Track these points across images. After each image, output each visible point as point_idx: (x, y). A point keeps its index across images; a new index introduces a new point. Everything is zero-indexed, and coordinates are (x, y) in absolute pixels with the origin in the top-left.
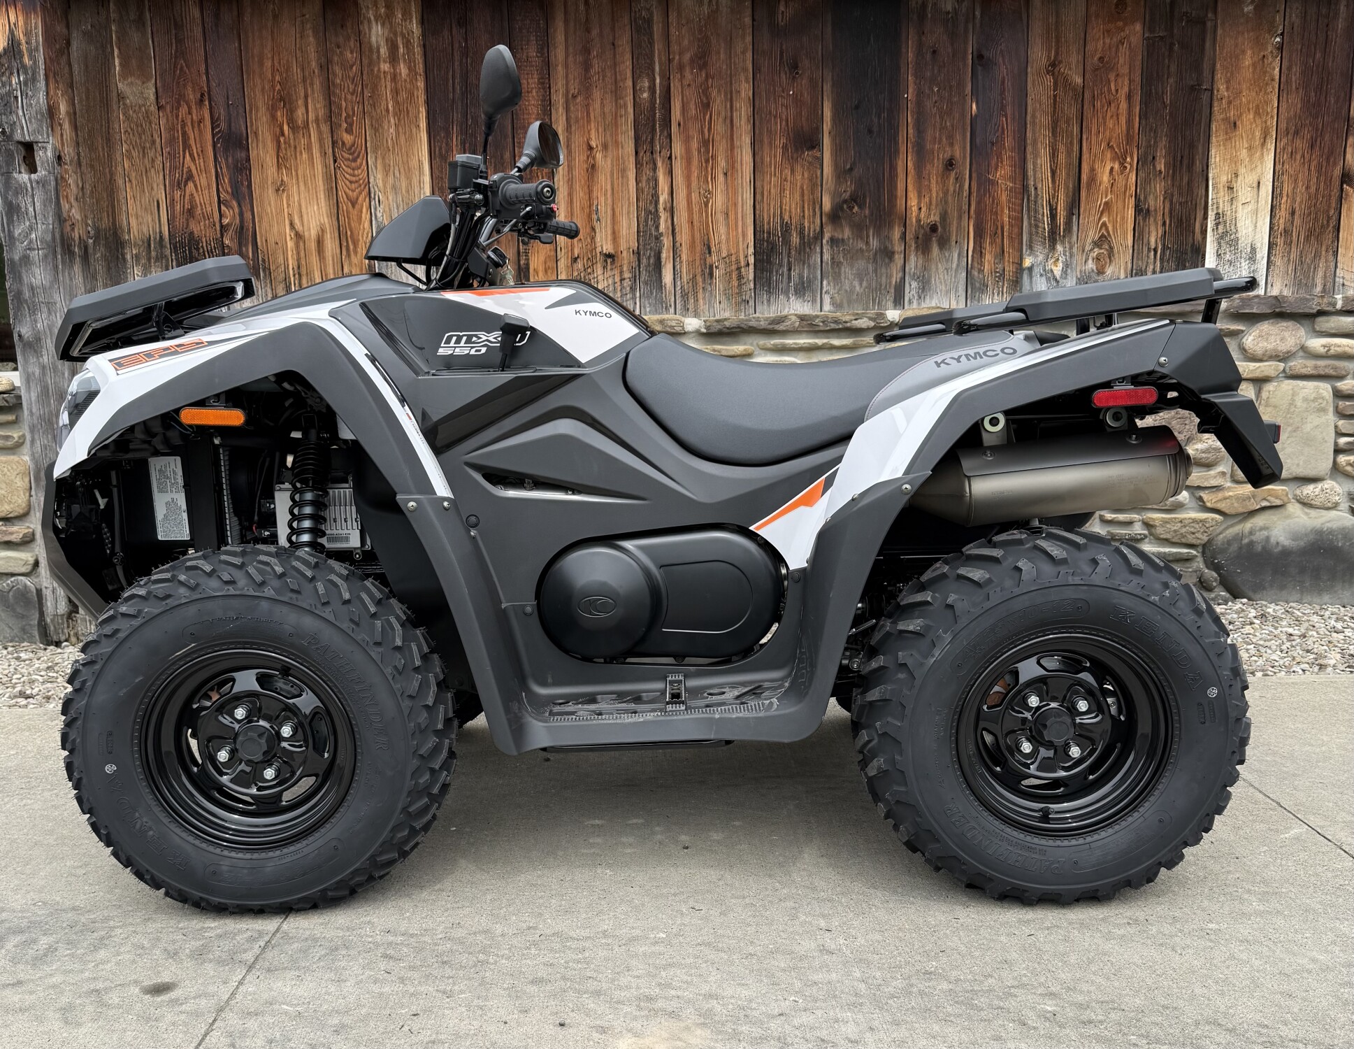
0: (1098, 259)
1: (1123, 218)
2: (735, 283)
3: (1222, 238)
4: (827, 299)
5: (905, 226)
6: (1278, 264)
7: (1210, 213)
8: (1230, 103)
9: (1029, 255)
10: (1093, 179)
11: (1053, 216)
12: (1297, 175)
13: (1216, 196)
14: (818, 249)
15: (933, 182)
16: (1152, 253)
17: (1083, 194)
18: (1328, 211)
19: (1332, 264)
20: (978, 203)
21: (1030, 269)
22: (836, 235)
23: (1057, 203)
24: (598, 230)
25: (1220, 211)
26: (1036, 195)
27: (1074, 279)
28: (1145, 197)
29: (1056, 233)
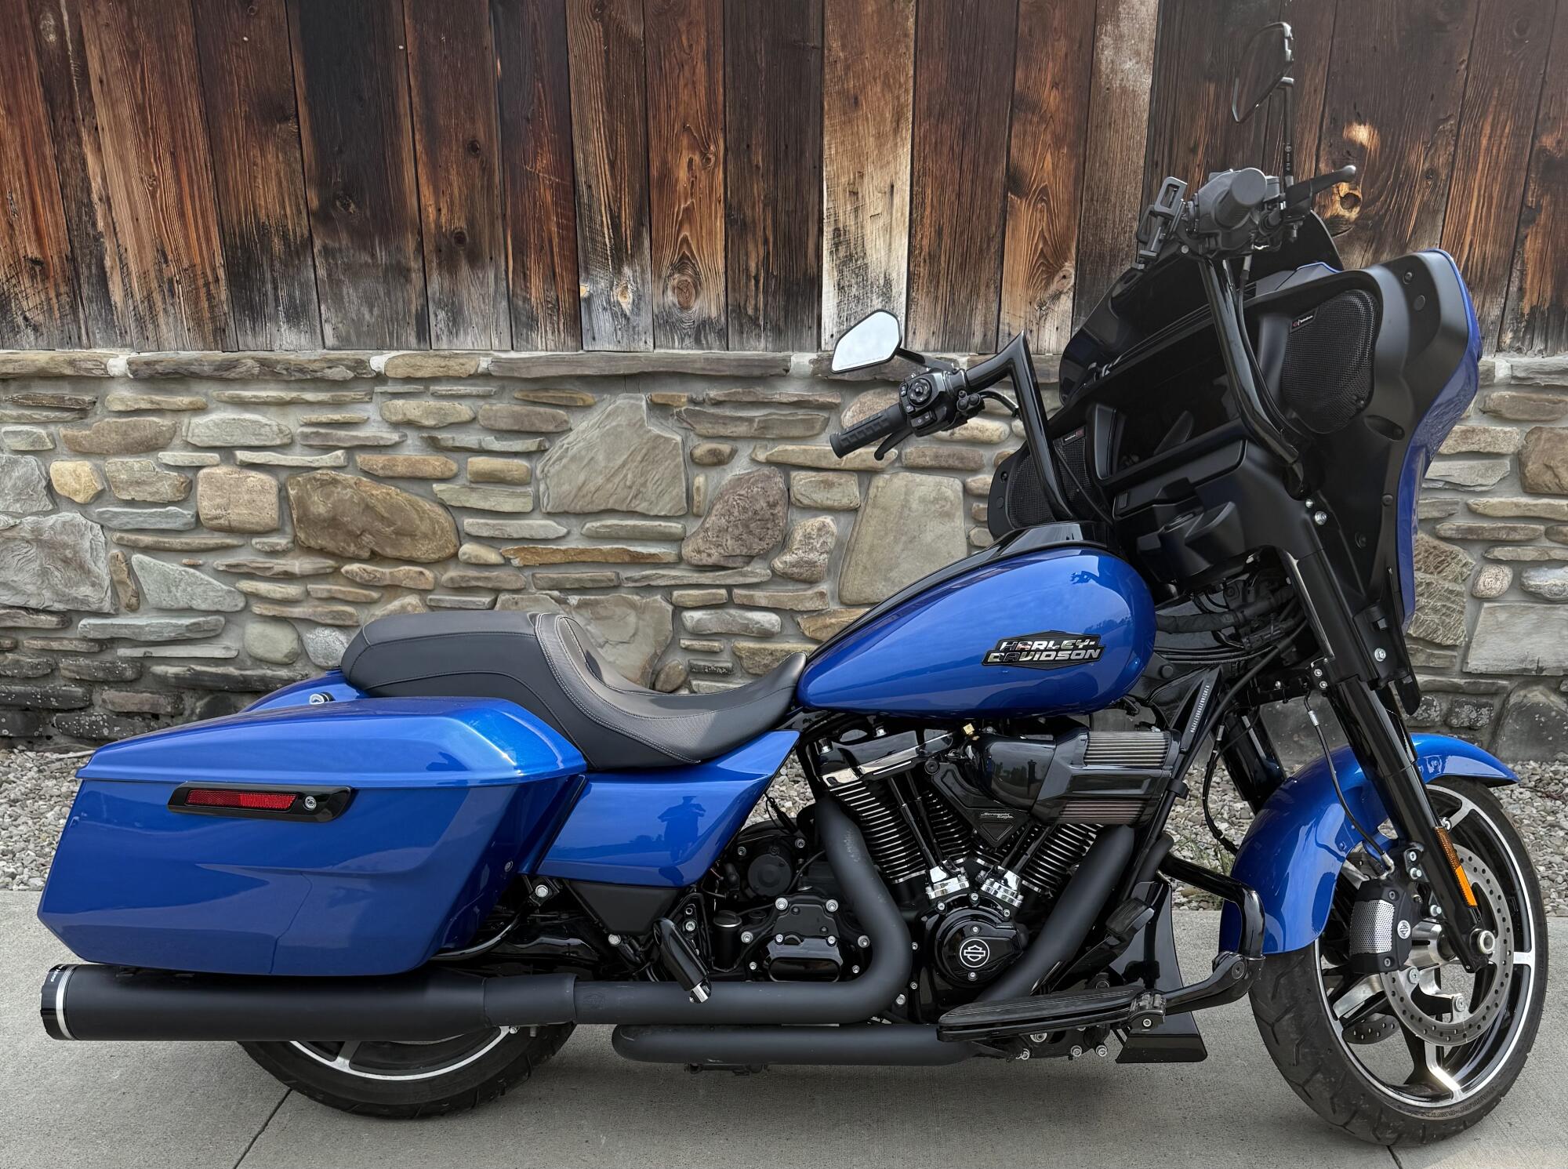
0: (679, 289)
1: (710, 233)
2: (206, 305)
3: (844, 263)
4: (328, 330)
5: (420, 233)
6: (922, 302)
7: (826, 227)
8: (847, 68)
9: (586, 281)
10: (667, 175)
11: (616, 226)
12: (944, 177)
13: (834, 205)
14: (310, 262)
15: (453, 172)
16: (753, 282)
17: (654, 197)
18: (987, 229)
19: (995, 307)
20: (514, 205)
21: (589, 300)
22: (330, 243)
23: (620, 208)
24: (17, 228)
25: (841, 226)
26: (591, 196)
27: (650, 315)
28: (740, 203)
29: (621, 249)
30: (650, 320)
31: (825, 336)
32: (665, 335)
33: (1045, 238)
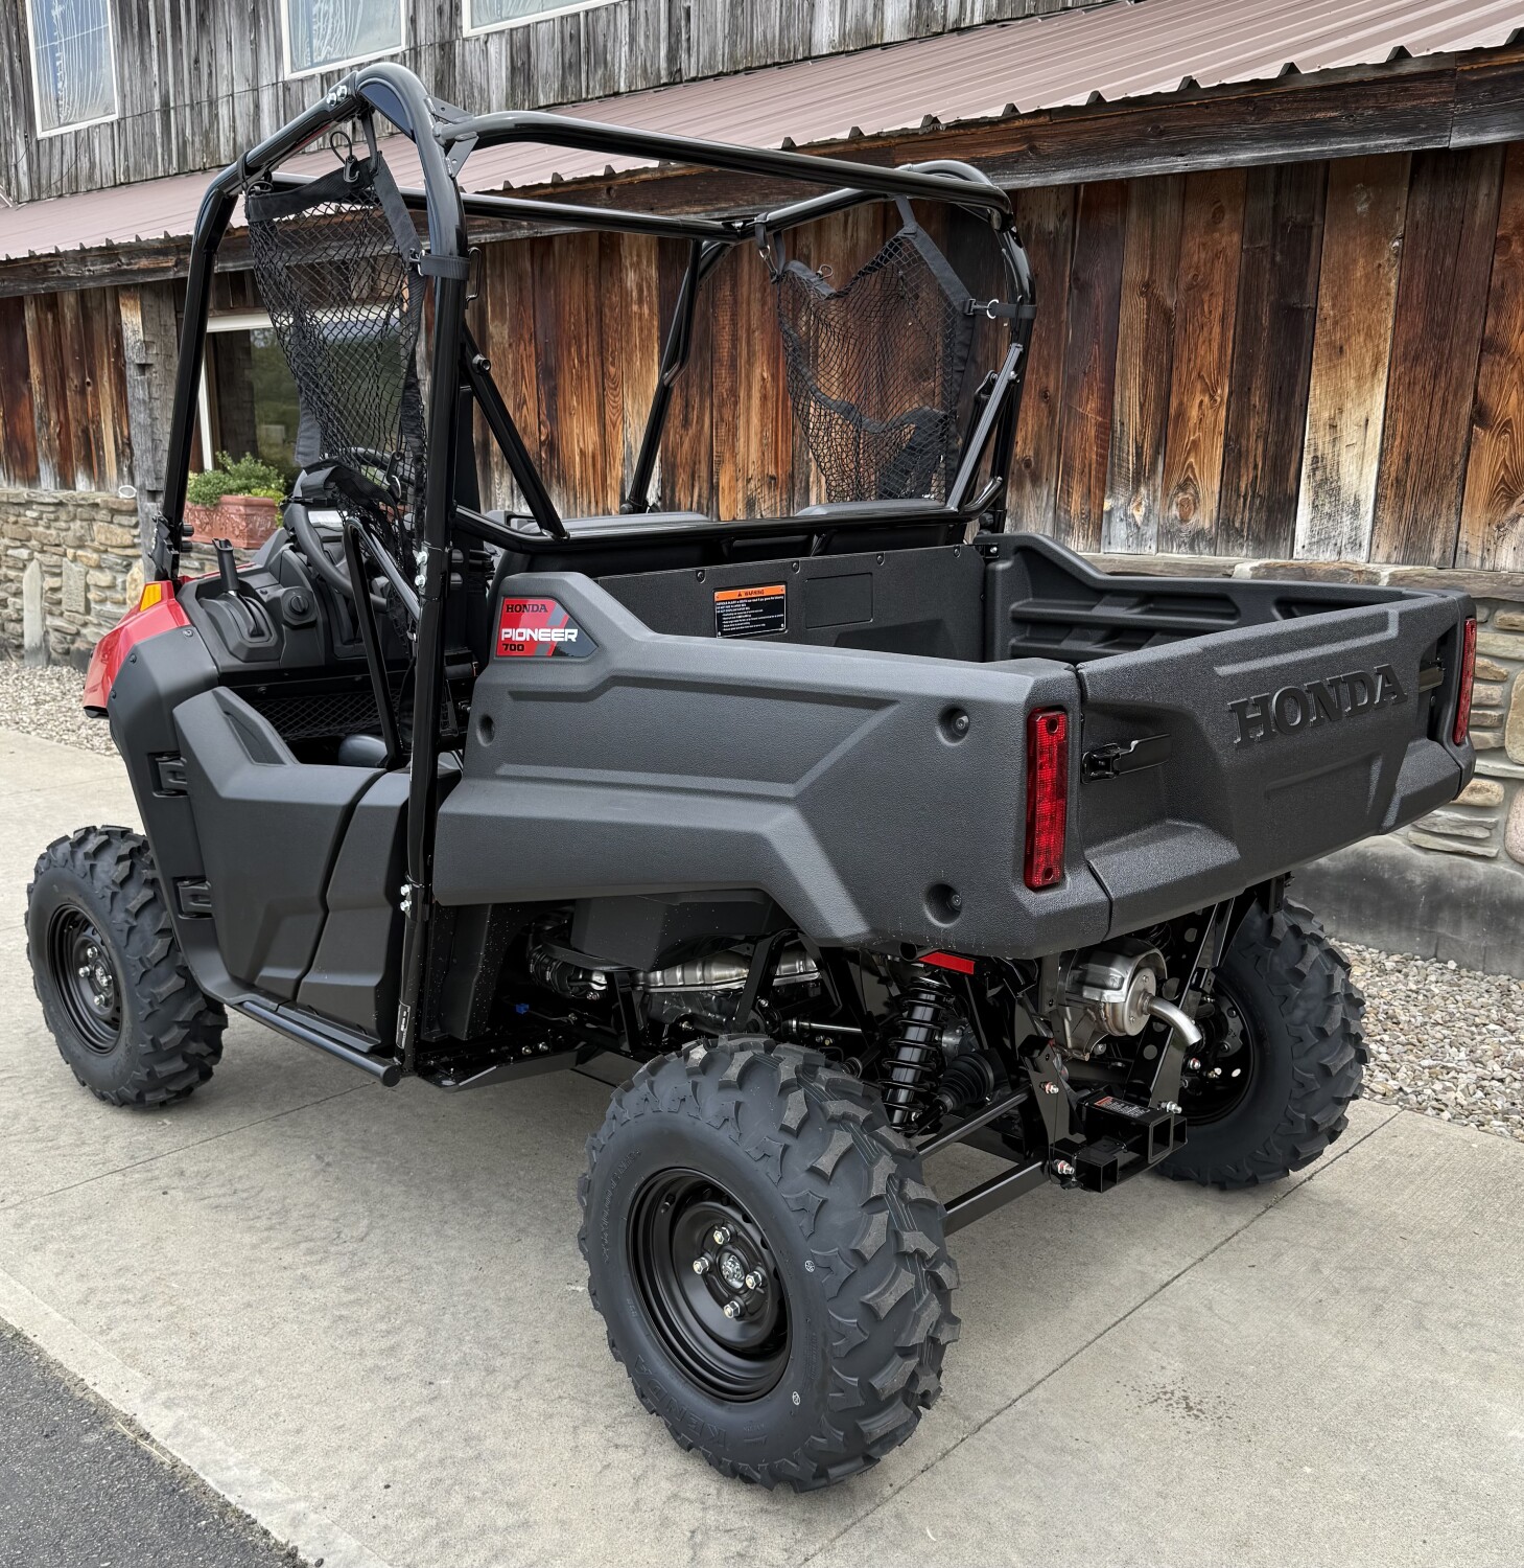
0: (1181, 505)
1: (1211, 461)
3: (1320, 486)
6: (1386, 521)
7: (1306, 454)
8: (1336, 323)
9: (1109, 497)
10: (1182, 414)
11: (1139, 455)
12: (1415, 412)
13: (1314, 437)
15: (1032, 413)
16: (1242, 500)
17: (1170, 431)
18: (1452, 458)
19: (1454, 527)
20: (1068, 438)
21: (1110, 513)
23: (1144, 441)
25: (1319, 454)
26: (1122, 431)
27: (1156, 525)
28: (1238, 437)
29: (1140, 473)
30: (1155, 530)
31: (1298, 547)
32: (1166, 542)
33: (1507, 467)
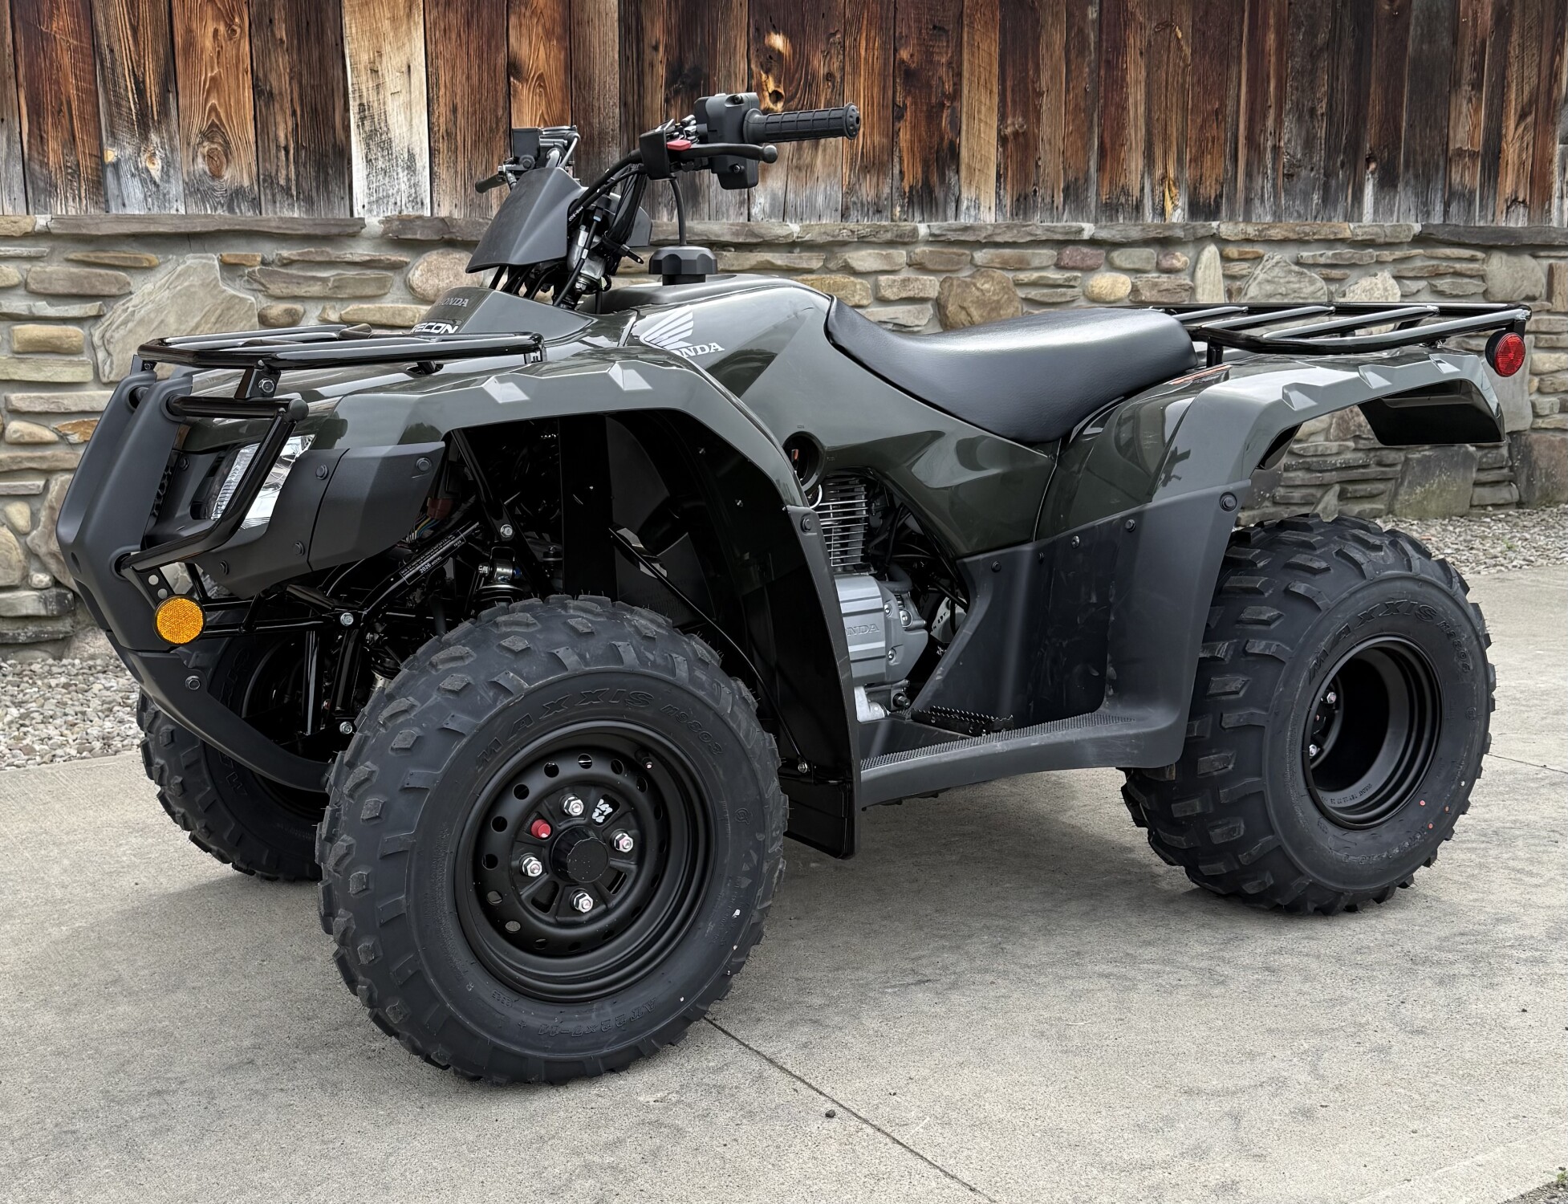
0: (209, 157)
1: (238, 102)
3: (370, 137)
6: (443, 177)
7: (351, 103)
9: (112, 146)
10: (190, 43)
11: (141, 92)
12: (454, 59)
13: (357, 81)
16: (283, 152)
17: (180, 63)
18: (496, 110)
20: (30, 66)
21: (116, 166)
23: (144, 74)
25: (365, 102)
26: (113, 60)
27: (181, 182)
28: (266, 76)
29: (147, 116)
30: (181, 188)
31: (358, 207)
32: (196, 203)
33: (545, 120)
